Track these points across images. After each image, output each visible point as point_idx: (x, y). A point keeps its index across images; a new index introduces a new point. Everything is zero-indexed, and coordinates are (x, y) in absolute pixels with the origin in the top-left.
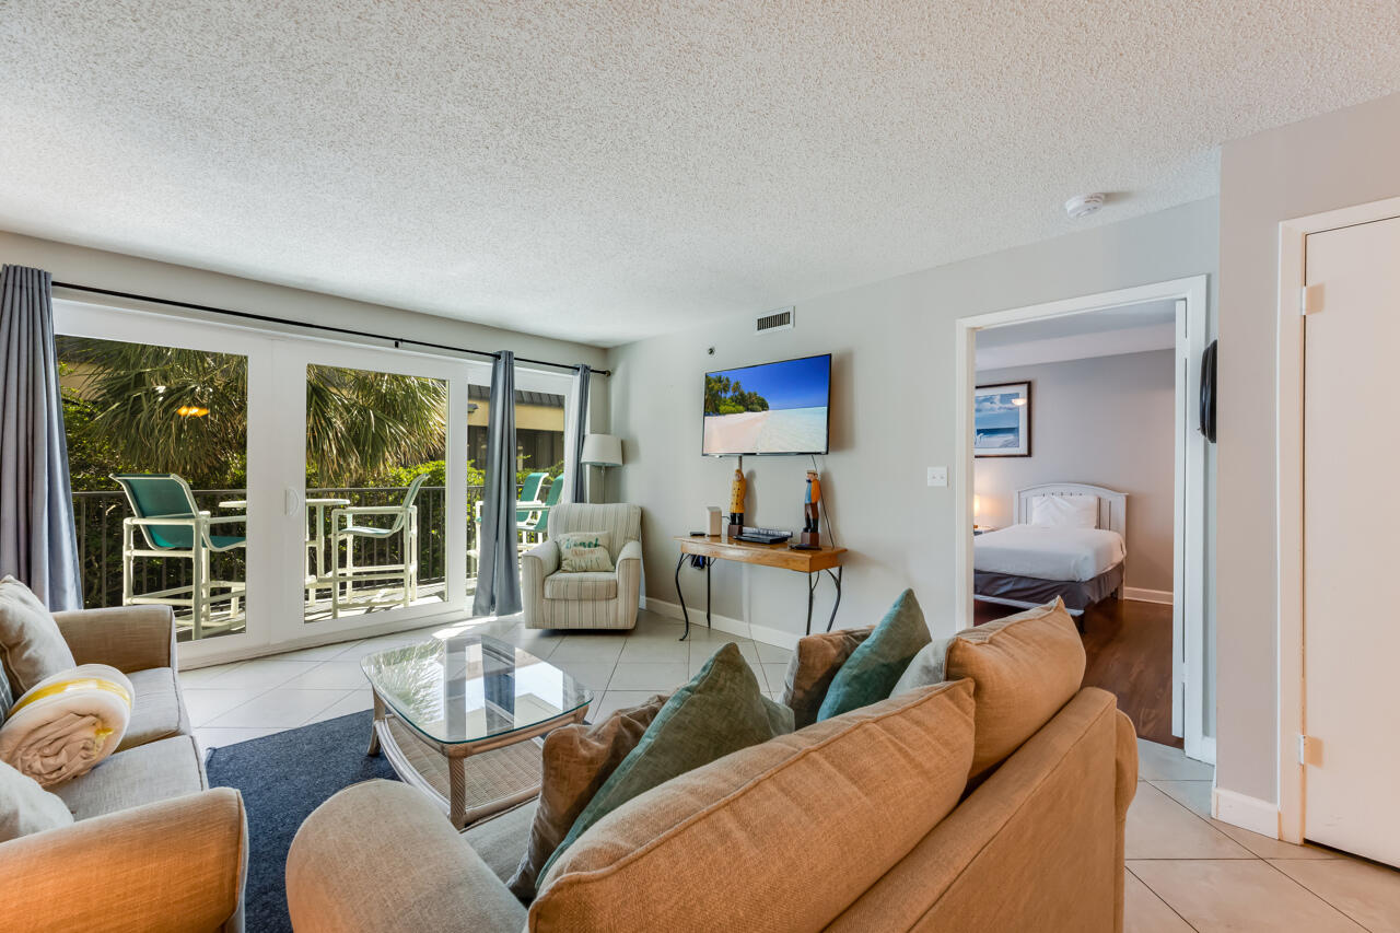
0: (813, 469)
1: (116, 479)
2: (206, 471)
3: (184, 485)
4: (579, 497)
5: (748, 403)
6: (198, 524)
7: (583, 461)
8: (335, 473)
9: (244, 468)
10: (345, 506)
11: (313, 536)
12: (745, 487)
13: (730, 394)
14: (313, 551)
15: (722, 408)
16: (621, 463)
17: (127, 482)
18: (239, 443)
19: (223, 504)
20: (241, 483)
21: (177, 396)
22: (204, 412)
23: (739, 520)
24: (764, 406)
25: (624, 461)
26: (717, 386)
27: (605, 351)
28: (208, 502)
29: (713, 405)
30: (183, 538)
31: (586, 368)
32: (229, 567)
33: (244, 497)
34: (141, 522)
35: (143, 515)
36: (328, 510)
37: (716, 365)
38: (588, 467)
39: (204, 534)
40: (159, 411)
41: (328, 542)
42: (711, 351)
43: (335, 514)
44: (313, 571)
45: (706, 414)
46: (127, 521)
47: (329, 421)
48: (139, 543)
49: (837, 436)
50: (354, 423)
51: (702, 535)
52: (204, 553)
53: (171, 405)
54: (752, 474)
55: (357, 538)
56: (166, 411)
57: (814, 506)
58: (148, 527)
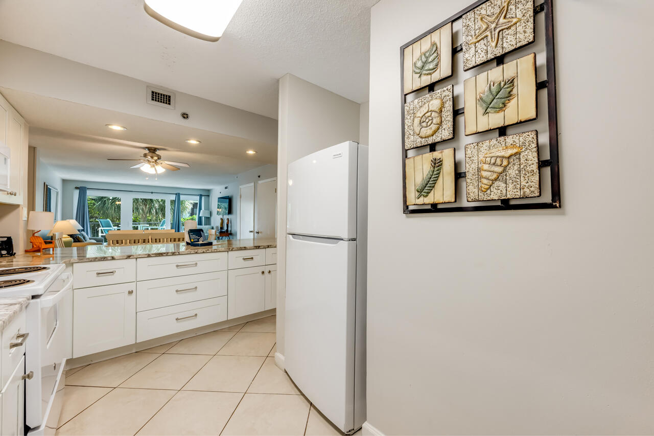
3: (110, 221)
12: (222, 221)
23: (221, 228)
27: (208, 191)
31: (201, 195)
34: (103, 228)
38: (203, 217)
42: (220, 193)
46: (100, 229)
48: (102, 233)
53: (113, 202)
54: (223, 219)
57: (228, 225)
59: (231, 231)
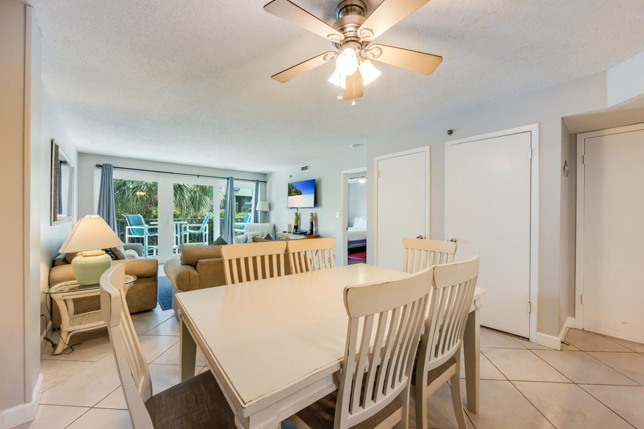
0: (312, 212)
1: (124, 216)
2: (145, 213)
3: (142, 217)
4: (256, 221)
5: (298, 193)
6: (145, 228)
7: (257, 210)
8: (186, 214)
9: (157, 212)
10: (186, 224)
11: (177, 233)
12: (298, 218)
13: (294, 190)
14: (177, 237)
15: (292, 194)
16: (269, 210)
17: (127, 216)
18: (155, 203)
19: (151, 223)
20: (156, 217)
21: (136, 189)
22: (144, 194)
23: (296, 227)
24: (301, 194)
25: (270, 210)
26: (291, 187)
27: (265, 175)
28: (147, 222)
29: (290, 194)
30: (141, 232)
31: (258, 181)
32: (153, 240)
33: (157, 221)
34: (130, 227)
35: (131, 225)
36: (181, 225)
37: (291, 181)
38: (259, 212)
39: (147, 231)
40: (131, 194)
41: (181, 234)
42: (291, 176)
43: (183, 226)
44: (177, 244)
45: (288, 196)
46: (127, 227)
47: (184, 197)
48: (130, 234)
49: (316, 203)
50: (192, 196)
51: (286, 232)
52: (147, 236)
53: (134, 192)
54: (300, 214)
55: (190, 234)
56: (133, 194)
57: (312, 223)
58: (132, 229)
59: (316, 231)
